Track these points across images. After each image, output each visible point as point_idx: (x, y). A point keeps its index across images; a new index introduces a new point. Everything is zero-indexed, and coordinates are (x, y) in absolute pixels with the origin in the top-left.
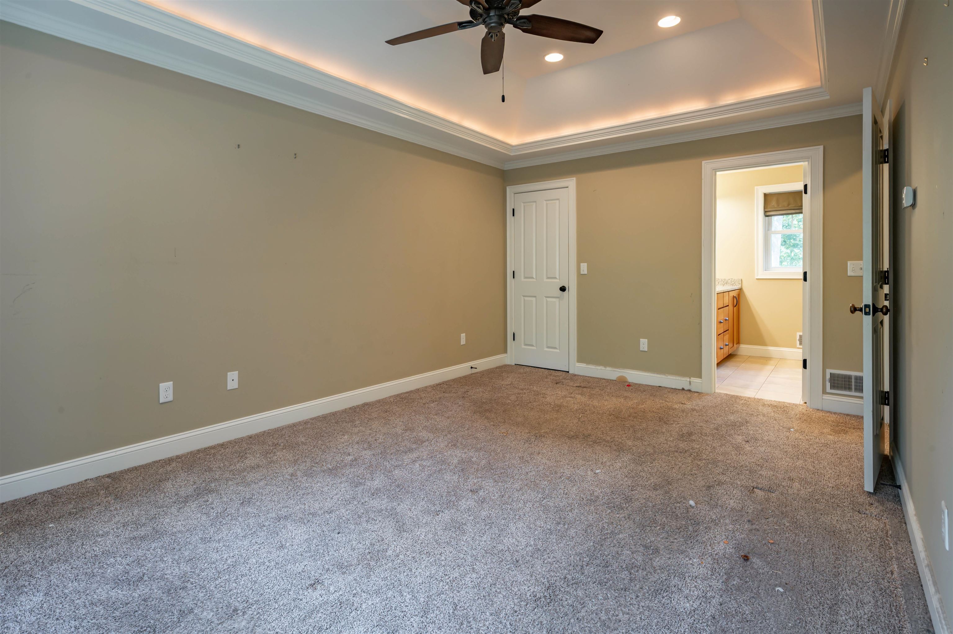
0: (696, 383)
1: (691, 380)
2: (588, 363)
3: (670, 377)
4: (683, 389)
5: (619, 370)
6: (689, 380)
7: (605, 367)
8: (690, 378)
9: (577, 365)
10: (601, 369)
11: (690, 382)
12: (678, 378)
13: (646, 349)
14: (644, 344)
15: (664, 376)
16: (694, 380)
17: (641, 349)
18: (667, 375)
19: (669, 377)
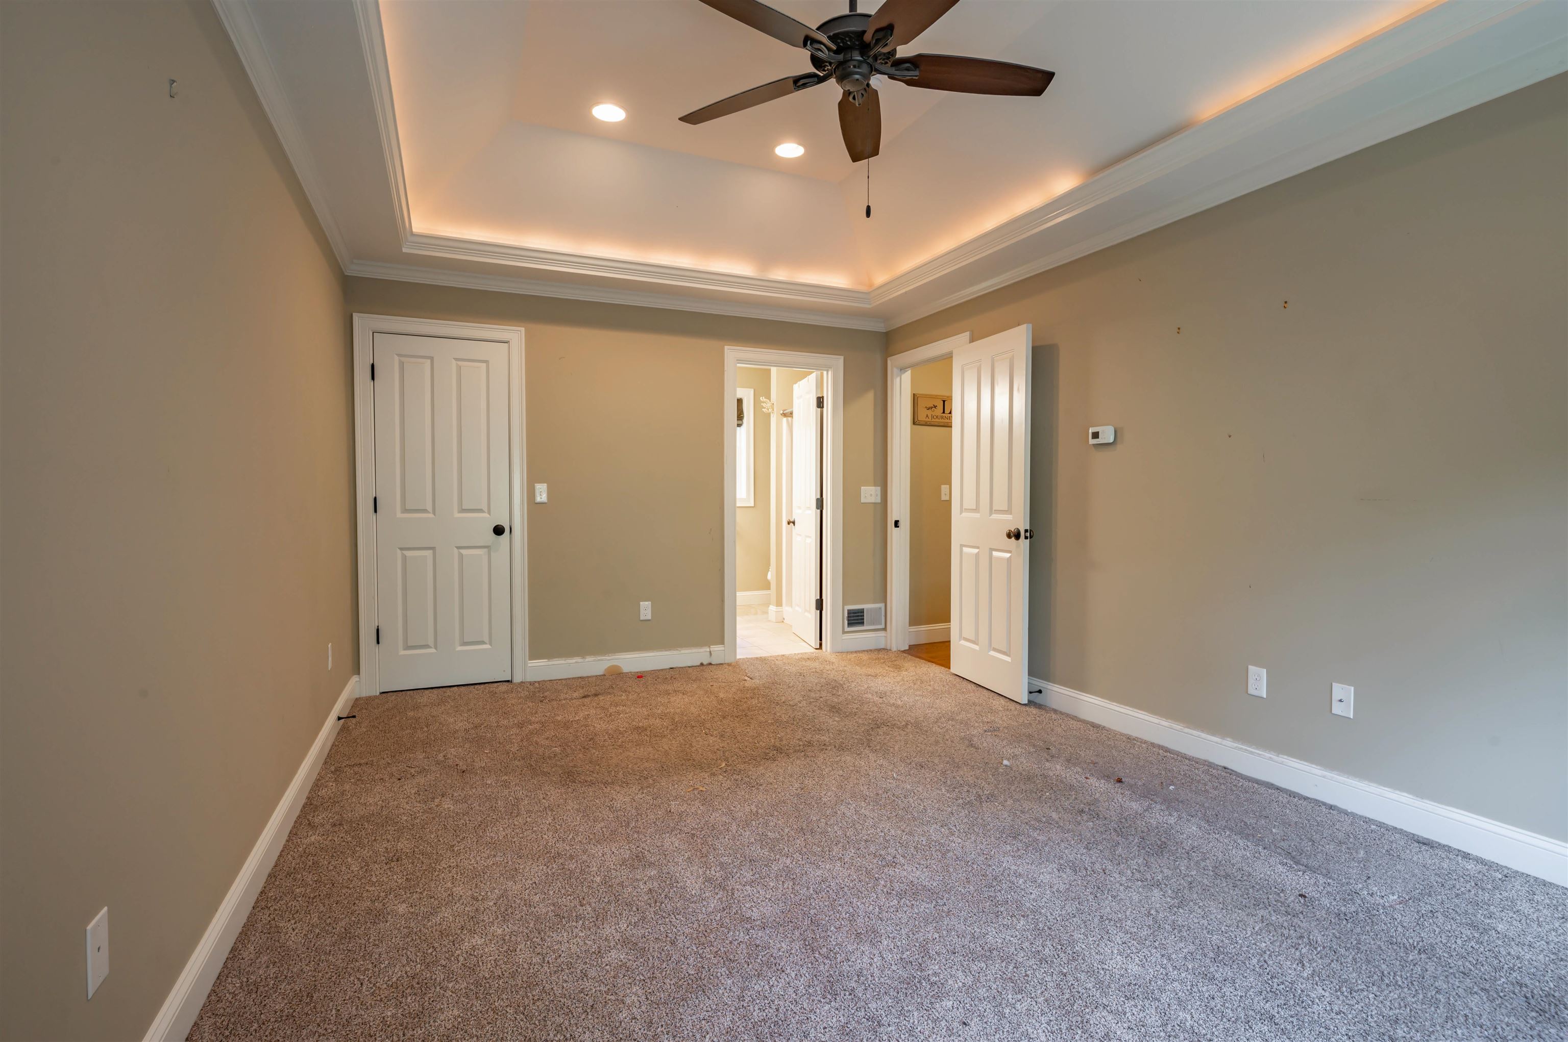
0: (718, 653)
1: (711, 649)
2: (549, 656)
3: (685, 651)
4: (702, 664)
5: (608, 658)
6: (708, 650)
7: (583, 657)
8: (710, 647)
9: (529, 665)
10: (576, 662)
11: (710, 652)
12: (694, 650)
13: (649, 617)
14: (646, 609)
15: (675, 652)
16: (716, 648)
17: (642, 618)
18: (679, 649)
19: (683, 651)
